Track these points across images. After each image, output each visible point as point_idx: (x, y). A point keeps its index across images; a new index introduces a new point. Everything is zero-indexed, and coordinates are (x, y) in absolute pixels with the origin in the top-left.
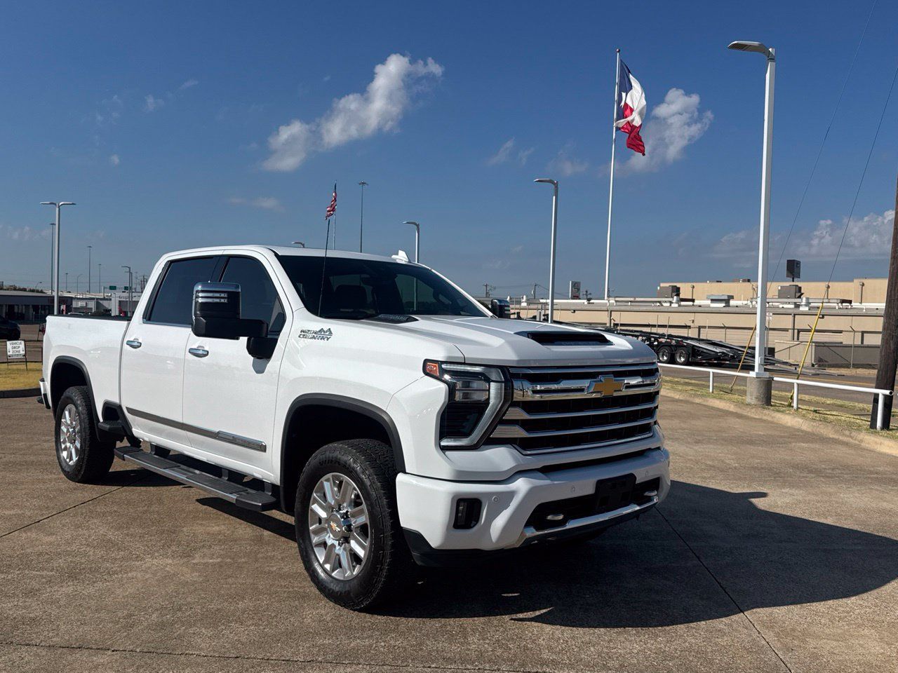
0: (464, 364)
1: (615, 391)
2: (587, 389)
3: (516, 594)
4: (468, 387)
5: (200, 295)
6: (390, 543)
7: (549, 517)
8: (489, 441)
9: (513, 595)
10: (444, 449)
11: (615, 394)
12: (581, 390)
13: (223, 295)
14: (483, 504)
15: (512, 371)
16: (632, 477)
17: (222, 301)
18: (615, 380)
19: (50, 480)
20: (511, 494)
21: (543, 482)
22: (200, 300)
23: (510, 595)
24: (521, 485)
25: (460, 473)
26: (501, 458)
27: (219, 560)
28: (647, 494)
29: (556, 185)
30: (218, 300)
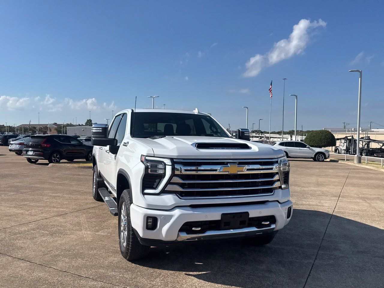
0: (154, 157)
1: (238, 171)
2: (219, 170)
3: (201, 264)
4: (157, 167)
5: (94, 129)
6: (131, 233)
7: (193, 229)
8: (164, 191)
9: (200, 264)
10: (144, 194)
11: (239, 173)
12: (216, 170)
13: (100, 129)
14: (158, 220)
15: (175, 160)
16: (247, 213)
17: (100, 131)
18: (238, 166)
19: (89, 199)
20: (171, 216)
21: (189, 212)
22: (94, 131)
23: (199, 263)
24: (177, 213)
25: (149, 205)
26: (169, 200)
27: (107, 234)
28: (263, 223)
29: (361, 72)
30: (98, 131)
